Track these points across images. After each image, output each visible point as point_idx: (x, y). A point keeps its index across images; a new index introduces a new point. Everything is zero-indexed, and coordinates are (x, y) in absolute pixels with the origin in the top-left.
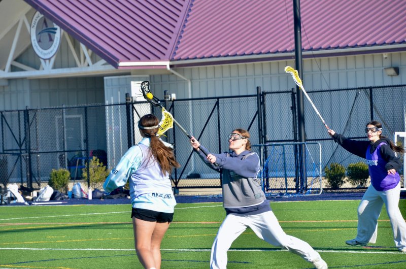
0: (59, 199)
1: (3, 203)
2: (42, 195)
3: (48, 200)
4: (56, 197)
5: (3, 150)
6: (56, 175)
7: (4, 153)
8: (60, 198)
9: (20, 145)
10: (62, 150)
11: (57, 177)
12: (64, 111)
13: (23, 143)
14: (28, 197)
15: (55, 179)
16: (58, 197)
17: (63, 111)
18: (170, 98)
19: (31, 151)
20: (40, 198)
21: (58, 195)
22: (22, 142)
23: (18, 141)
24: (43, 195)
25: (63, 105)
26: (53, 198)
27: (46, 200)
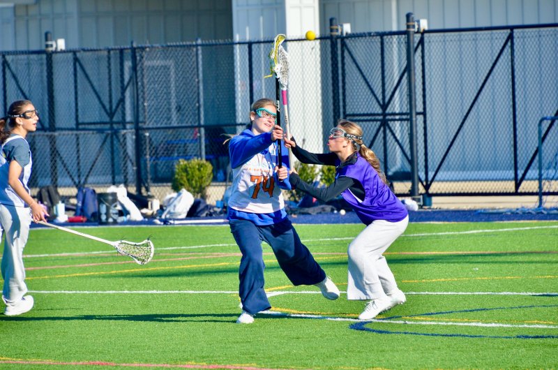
0: (204, 215)
1: (111, 220)
2: (172, 206)
3: (184, 215)
4: (199, 210)
5: (78, 124)
6: (185, 170)
7: (77, 129)
8: (206, 212)
9: (111, 115)
10: (197, 124)
11: (188, 174)
12: (200, 52)
13: (116, 110)
14: (144, 211)
15: (185, 179)
16: (203, 210)
17: (197, 50)
18: (416, 27)
19: (140, 125)
20: (169, 213)
21: (202, 206)
22: (114, 107)
23: (108, 107)
24: (175, 206)
25: (197, 40)
26: (193, 213)
27: (180, 217)
